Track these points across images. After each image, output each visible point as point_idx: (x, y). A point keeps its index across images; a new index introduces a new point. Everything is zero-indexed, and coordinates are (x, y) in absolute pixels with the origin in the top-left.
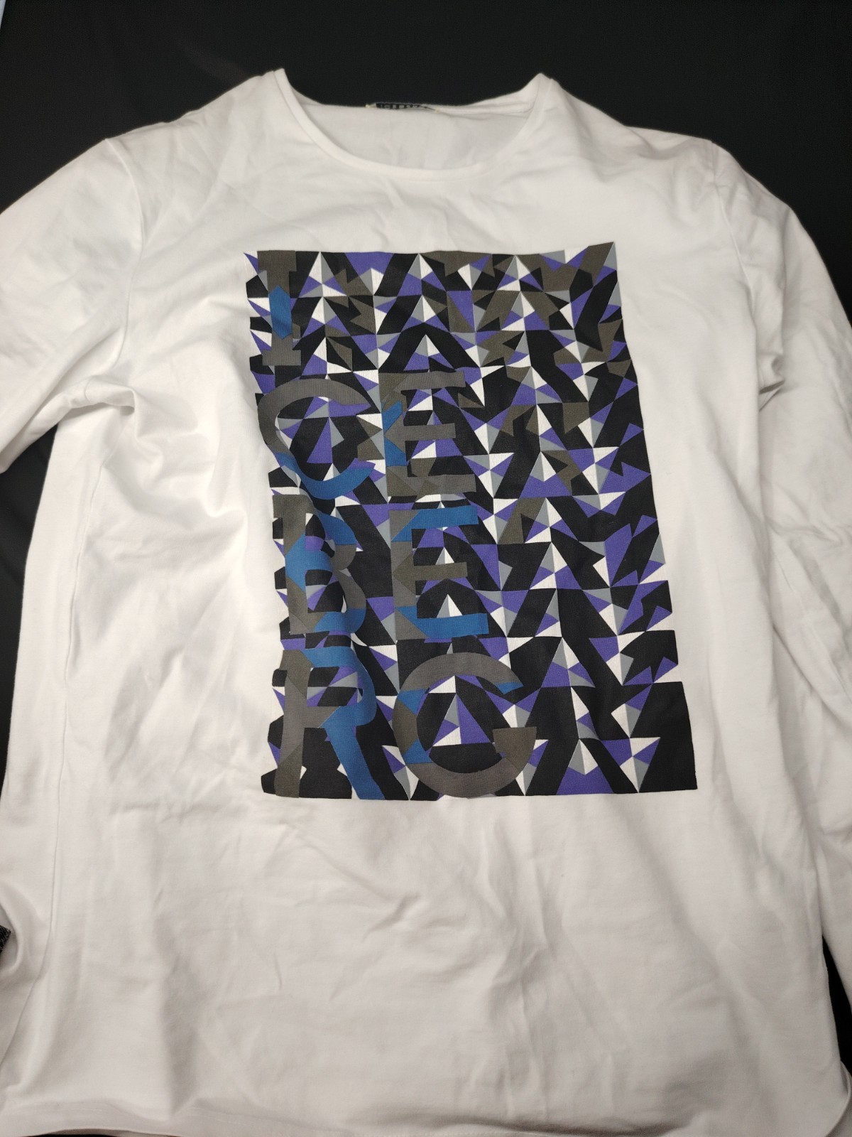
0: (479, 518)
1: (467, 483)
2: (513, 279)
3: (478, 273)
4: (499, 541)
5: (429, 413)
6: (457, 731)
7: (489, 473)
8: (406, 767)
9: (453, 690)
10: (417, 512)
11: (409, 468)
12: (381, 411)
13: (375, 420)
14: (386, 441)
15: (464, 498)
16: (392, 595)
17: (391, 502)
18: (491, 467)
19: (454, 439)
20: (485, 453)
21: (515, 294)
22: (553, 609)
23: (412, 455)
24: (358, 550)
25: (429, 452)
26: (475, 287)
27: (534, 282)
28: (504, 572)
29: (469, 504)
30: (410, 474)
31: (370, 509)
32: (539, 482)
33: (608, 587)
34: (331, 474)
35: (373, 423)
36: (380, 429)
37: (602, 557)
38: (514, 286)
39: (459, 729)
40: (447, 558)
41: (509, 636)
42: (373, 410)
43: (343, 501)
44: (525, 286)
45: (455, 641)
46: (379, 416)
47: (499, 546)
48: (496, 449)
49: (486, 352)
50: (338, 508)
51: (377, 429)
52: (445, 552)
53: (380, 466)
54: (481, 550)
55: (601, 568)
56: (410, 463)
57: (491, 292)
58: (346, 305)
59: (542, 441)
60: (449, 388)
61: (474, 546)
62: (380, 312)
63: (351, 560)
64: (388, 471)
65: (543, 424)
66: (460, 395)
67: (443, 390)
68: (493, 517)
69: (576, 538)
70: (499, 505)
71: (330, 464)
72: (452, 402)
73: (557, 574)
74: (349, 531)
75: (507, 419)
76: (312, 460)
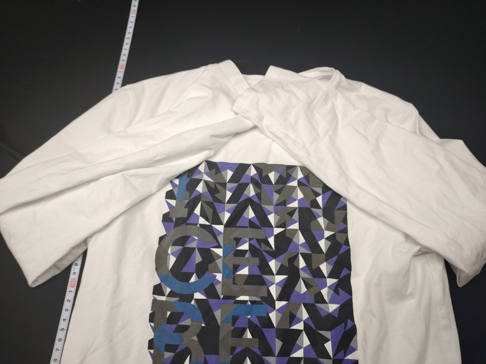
0: (267, 312)
1: (263, 291)
2: (295, 179)
3: (278, 175)
4: (277, 326)
5: (246, 251)
7: (274, 286)
10: (236, 305)
11: (234, 279)
12: (222, 247)
13: (219, 252)
14: (224, 264)
15: (260, 300)
16: (219, 354)
17: (222, 299)
18: (276, 282)
19: (258, 266)
20: (273, 274)
21: (294, 188)
23: (235, 273)
24: (203, 325)
25: (245, 271)
26: (277, 183)
27: (305, 182)
28: (278, 345)
29: (263, 304)
30: (234, 283)
31: (212, 302)
32: (299, 294)
33: (330, 358)
34: (193, 279)
35: (218, 253)
36: (221, 257)
37: (329, 340)
38: (294, 183)
40: (248, 335)
42: (219, 247)
43: (198, 296)
44: (300, 183)
46: (222, 250)
47: (276, 329)
48: (278, 274)
49: (278, 217)
50: (195, 299)
51: (219, 257)
52: (248, 331)
53: (219, 277)
54: (267, 332)
55: (329, 346)
56: (234, 276)
57: (284, 185)
58: (213, 187)
59: (301, 272)
60: (257, 240)
61: (262, 329)
62: (229, 192)
63: (198, 331)
64: (222, 281)
65: (302, 263)
66: (262, 243)
67: (255, 240)
68: (275, 312)
69: (314, 328)
70: (279, 304)
71: (193, 273)
72: (258, 247)
73: (304, 349)
74: (199, 314)
75: (285, 257)
76: (185, 270)
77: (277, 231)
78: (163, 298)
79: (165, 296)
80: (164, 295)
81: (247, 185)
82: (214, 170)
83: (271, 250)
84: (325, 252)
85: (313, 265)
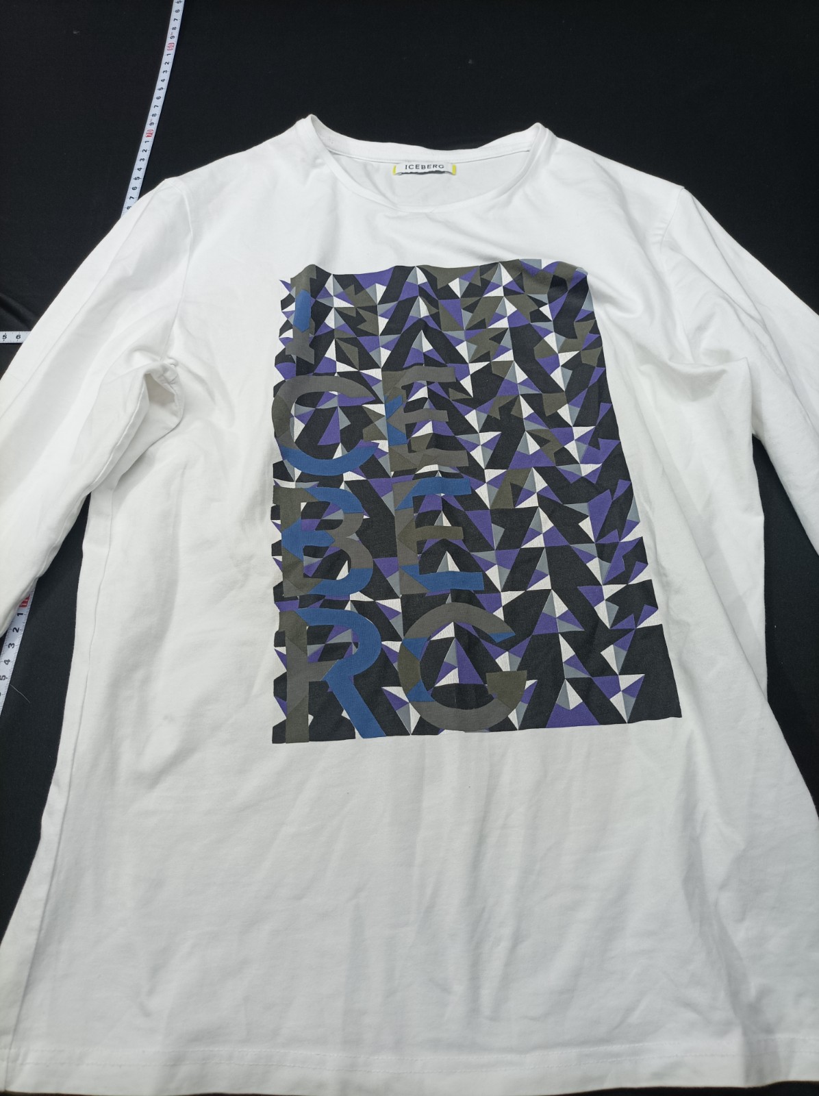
0: (471, 488)
1: (459, 458)
2: (498, 286)
3: (466, 284)
4: (491, 506)
5: (424, 400)
6: (455, 672)
7: (479, 448)
8: (411, 706)
9: (452, 636)
10: (417, 481)
11: (410, 444)
12: (383, 402)
13: (380, 409)
14: (389, 425)
15: (457, 471)
16: (397, 556)
17: (394, 476)
18: (481, 444)
19: (447, 422)
20: (476, 432)
21: (499, 299)
22: (543, 564)
23: (411, 435)
24: (365, 517)
25: (427, 429)
26: (465, 295)
27: (517, 289)
28: (497, 532)
29: (463, 477)
30: (410, 451)
31: (375, 483)
32: (526, 457)
33: (592, 542)
34: (339, 453)
35: (376, 411)
36: (382, 416)
37: (587, 516)
38: (499, 292)
39: (457, 669)
40: (444, 521)
41: (502, 591)
42: (377, 401)
43: (349, 476)
44: (508, 292)
45: (453, 592)
46: (383, 406)
47: (491, 511)
48: (485, 429)
49: (474, 347)
50: (346, 482)
51: (380, 416)
52: (443, 516)
53: (384, 445)
54: (474, 515)
55: (586, 525)
56: (409, 441)
57: (479, 298)
58: (354, 315)
59: (526, 423)
60: (441, 384)
61: (469, 513)
62: (382, 318)
63: (358, 527)
64: (389, 450)
65: (526, 410)
66: (450, 389)
67: (436, 384)
68: (485, 485)
69: (560, 502)
70: (490, 474)
71: (338, 445)
72: (444, 395)
73: (545, 535)
74: (356, 501)
75: (494, 406)
76: (322, 442)
77: (474, 367)
78: (292, 485)
79: (293, 481)
80: (290, 480)
81: (412, 301)
82: (352, 287)
83: (468, 397)
84: (563, 387)
85: (546, 410)
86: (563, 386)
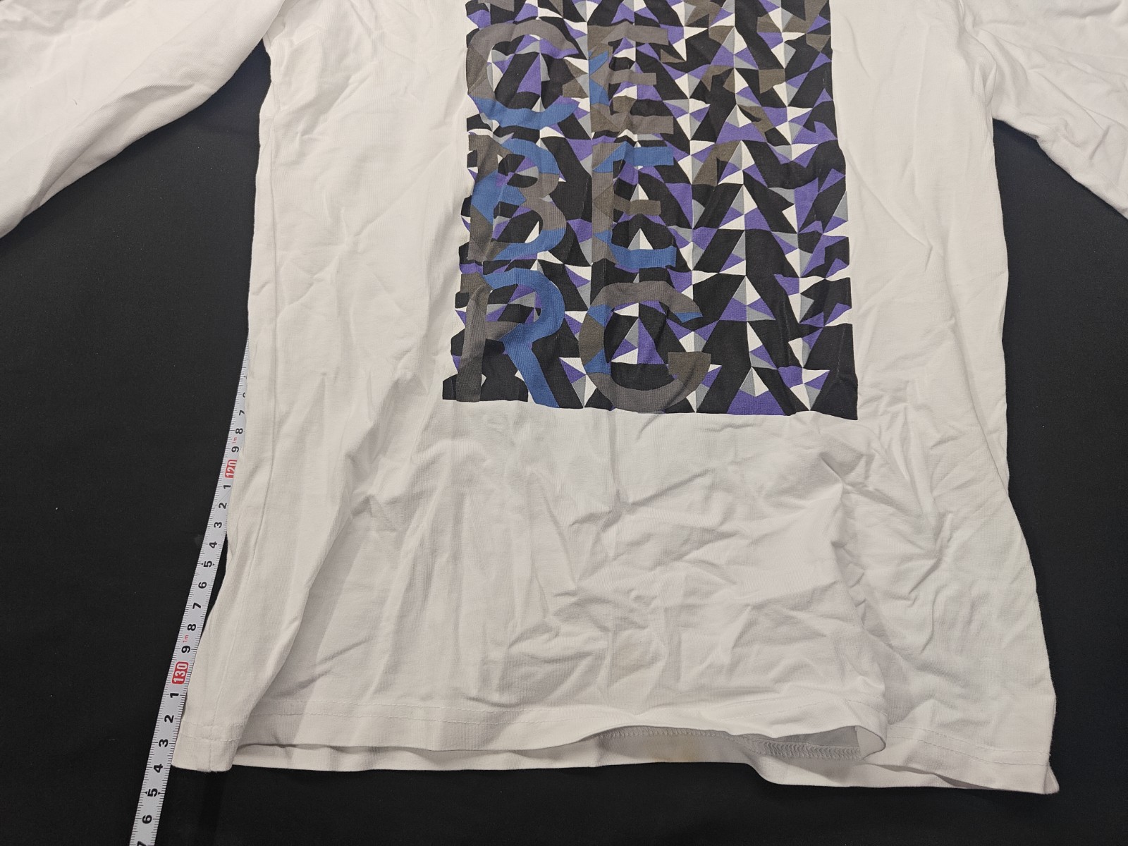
0: (674, 159)
1: (665, 125)
4: (694, 181)
5: (632, 60)
6: (636, 351)
7: (687, 116)
8: (587, 376)
9: (636, 314)
10: (619, 145)
11: (611, 106)
12: (588, 58)
13: (582, 65)
14: (591, 82)
15: (661, 139)
16: (591, 221)
17: (593, 138)
18: (690, 112)
19: (654, 86)
20: (686, 98)
22: (740, 249)
23: (614, 95)
24: (561, 180)
25: (631, 92)
28: (697, 210)
29: (666, 146)
30: (613, 112)
31: (574, 143)
33: (796, 233)
34: (538, 107)
35: (579, 66)
36: (585, 73)
37: (791, 204)
39: (637, 349)
40: (641, 194)
41: (694, 269)
42: (580, 55)
43: (547, 132)
45: (641, 271)
46: (587, 62)
47: (692, 185)
48: (694, 97)
49: (693, 8)
50: (543, 138)
51: (581, 72)
52: (639, 187)
53: (584, 104)
54: (675, 189)
55: (790, 214)
56: (612, 103)
59: (738, 97)
60: (654, 46)
61: (668, 185)
63: (552, 188)
64: (591, 110)
65: (740, 83)
66: (662, 50)
67: (647, 45)
68: (689, 157)
69: (765, 184)
70: (697, 146)
71: (537, 98)
72: (655, 57)
73: (747, 215)
75: (706, 72)
76: (521, 89)
77: (691, 31)
79: (490, 130)
80: (488, 128)
83: (681, 61)
84: (784, 67)
85: (761, 86)
86: (784, 63)
